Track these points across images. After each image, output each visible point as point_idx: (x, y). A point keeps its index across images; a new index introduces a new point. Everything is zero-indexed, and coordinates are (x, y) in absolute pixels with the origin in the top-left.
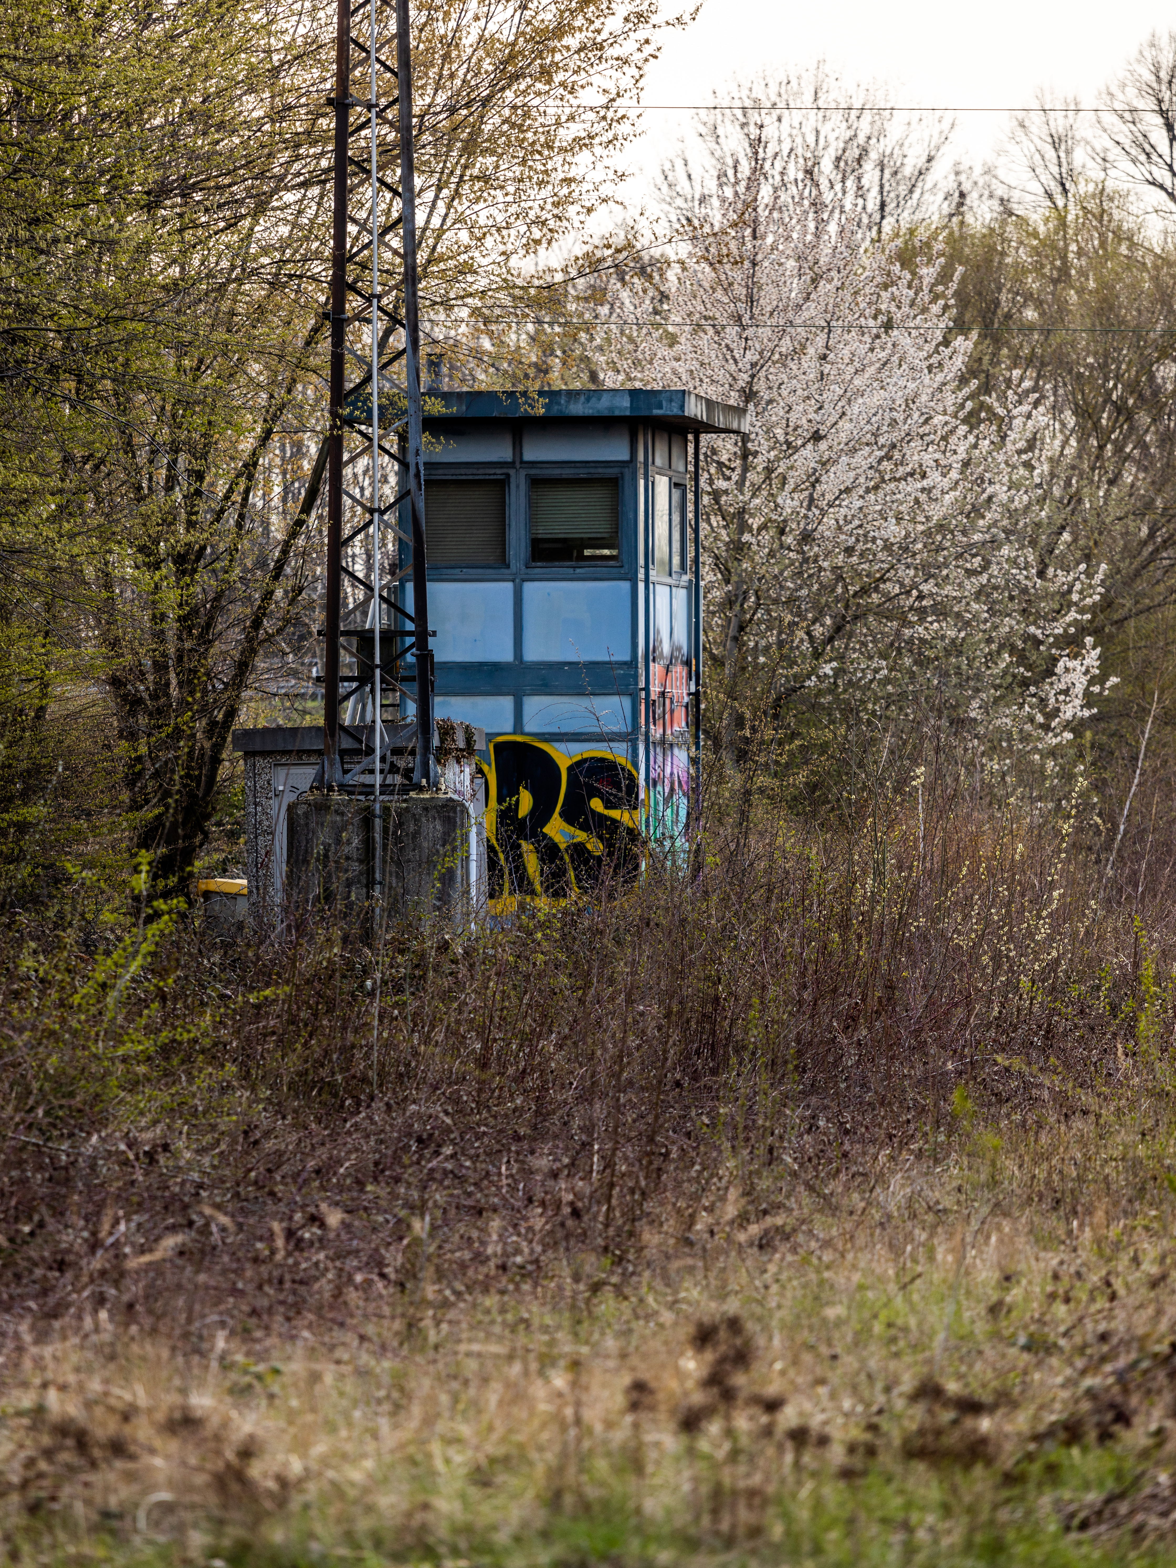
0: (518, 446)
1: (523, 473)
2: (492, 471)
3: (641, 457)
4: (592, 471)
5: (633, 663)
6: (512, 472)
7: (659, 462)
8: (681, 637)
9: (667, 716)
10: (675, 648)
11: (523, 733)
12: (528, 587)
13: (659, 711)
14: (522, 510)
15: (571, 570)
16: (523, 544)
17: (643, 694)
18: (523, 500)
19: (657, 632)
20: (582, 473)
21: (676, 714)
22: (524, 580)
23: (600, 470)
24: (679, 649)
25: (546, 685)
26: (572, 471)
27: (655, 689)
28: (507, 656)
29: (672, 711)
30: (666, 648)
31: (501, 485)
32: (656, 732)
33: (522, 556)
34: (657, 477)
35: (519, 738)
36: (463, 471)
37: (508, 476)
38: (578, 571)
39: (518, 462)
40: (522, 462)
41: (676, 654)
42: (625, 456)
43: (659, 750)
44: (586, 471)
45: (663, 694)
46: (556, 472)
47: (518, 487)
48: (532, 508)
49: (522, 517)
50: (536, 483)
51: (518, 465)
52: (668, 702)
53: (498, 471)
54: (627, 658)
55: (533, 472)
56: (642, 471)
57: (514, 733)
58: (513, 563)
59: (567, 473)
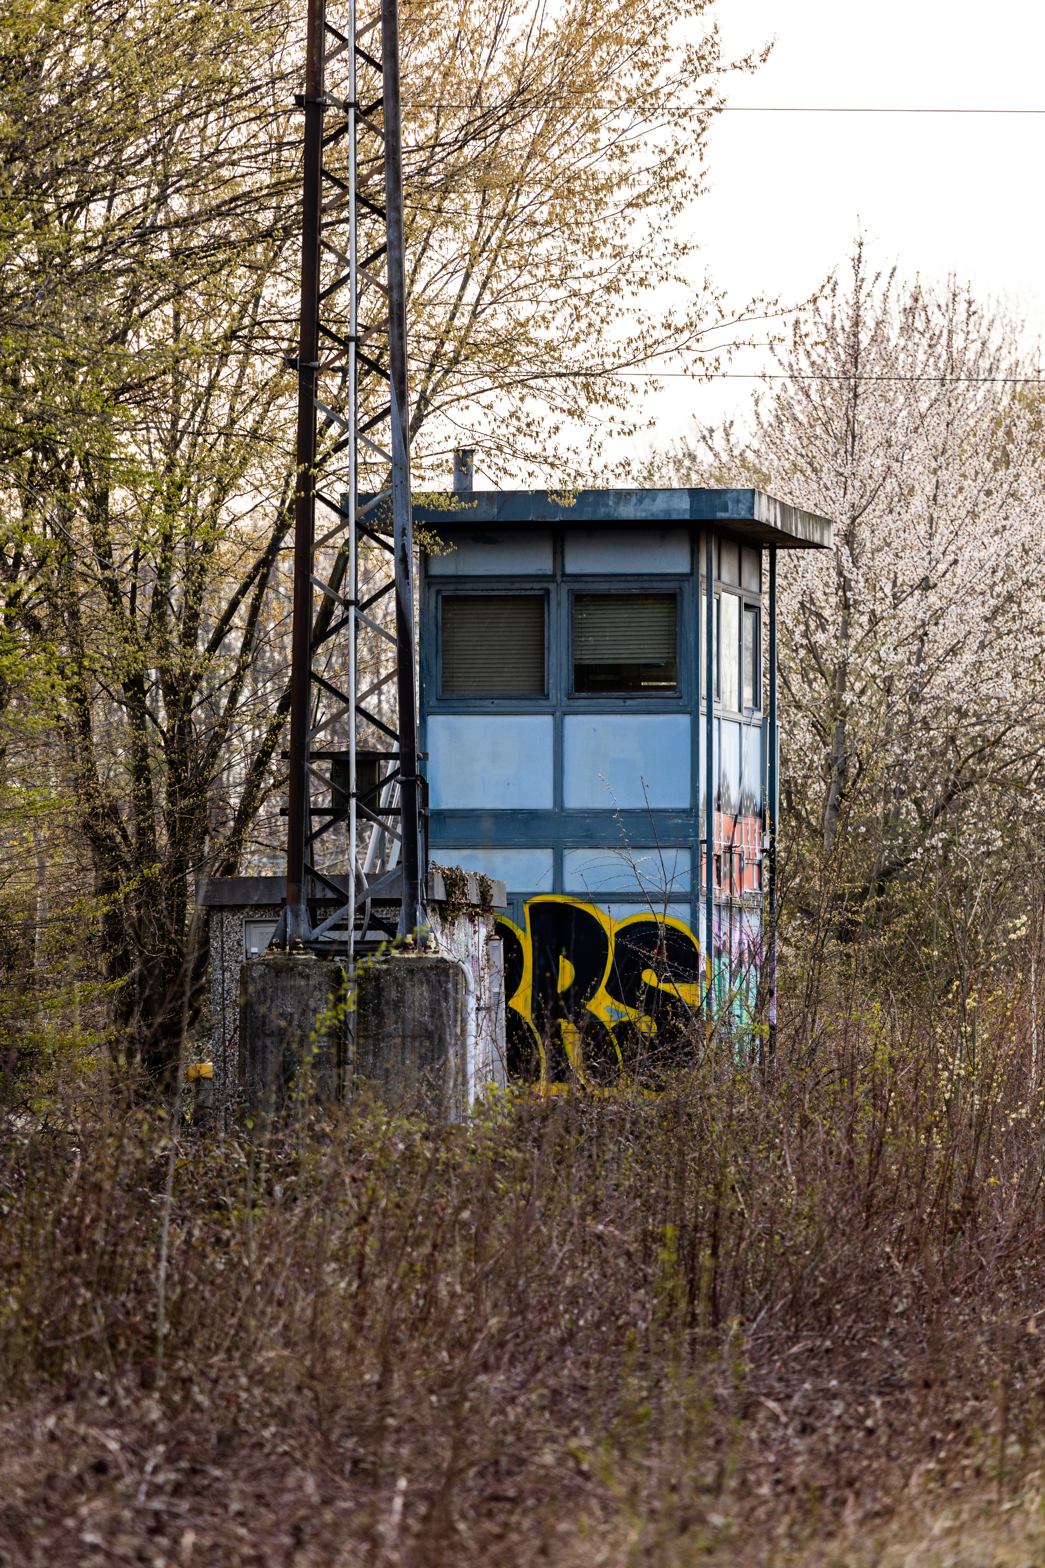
0: (559, 556)
1: (565, 588)
2: (529, 586)
3: (703, 570)
4: (646, 585)
5: (692, 812)
6: (552, 587)
7: (726, 577)
8: (753, 783)
9: (735, 875)
10: (745, 797)
11: (563, 893)
12: (571, 722)
13: (725, 869)
14: (564, 631)
15: (621, 702)
16: (565, 671)
17: (704, 847)
18: (564, 620)
19: (722, 776)
20: (634, 588)
21: (746, 873)
22: (565, 714)
23: (655, 585)
24: (751, 797)
25: (590, 837)
26: (622, 585)
27: (719, 843)
28: (544, 801)
29: (741, 870)
30: (734, 796)
31: (540, 601)
32: (721, 894)
33: (564, 685)
34: (724, 594)
35: (559, 899)
36: (495, 586)
37: (547, 591)
38: (629, 702)
39: (559, 575)
40: (564, 575)
41: (746, 803)
42: (685, 568)
43: (725, 914)
44: (639, 585)
45: (729, 849)
46: (603, 587)
47: (559, 604)
48: (576, 628)
49: (564, 639)
50: (579, 599)
51: (559, 578)
52: (736, 858)
53: (536, 586)
54: (686, 805)
55: (576, 586)
56: (704, 586)
57: (553, 893)
58: (552, 692)
59: (616, 587)
